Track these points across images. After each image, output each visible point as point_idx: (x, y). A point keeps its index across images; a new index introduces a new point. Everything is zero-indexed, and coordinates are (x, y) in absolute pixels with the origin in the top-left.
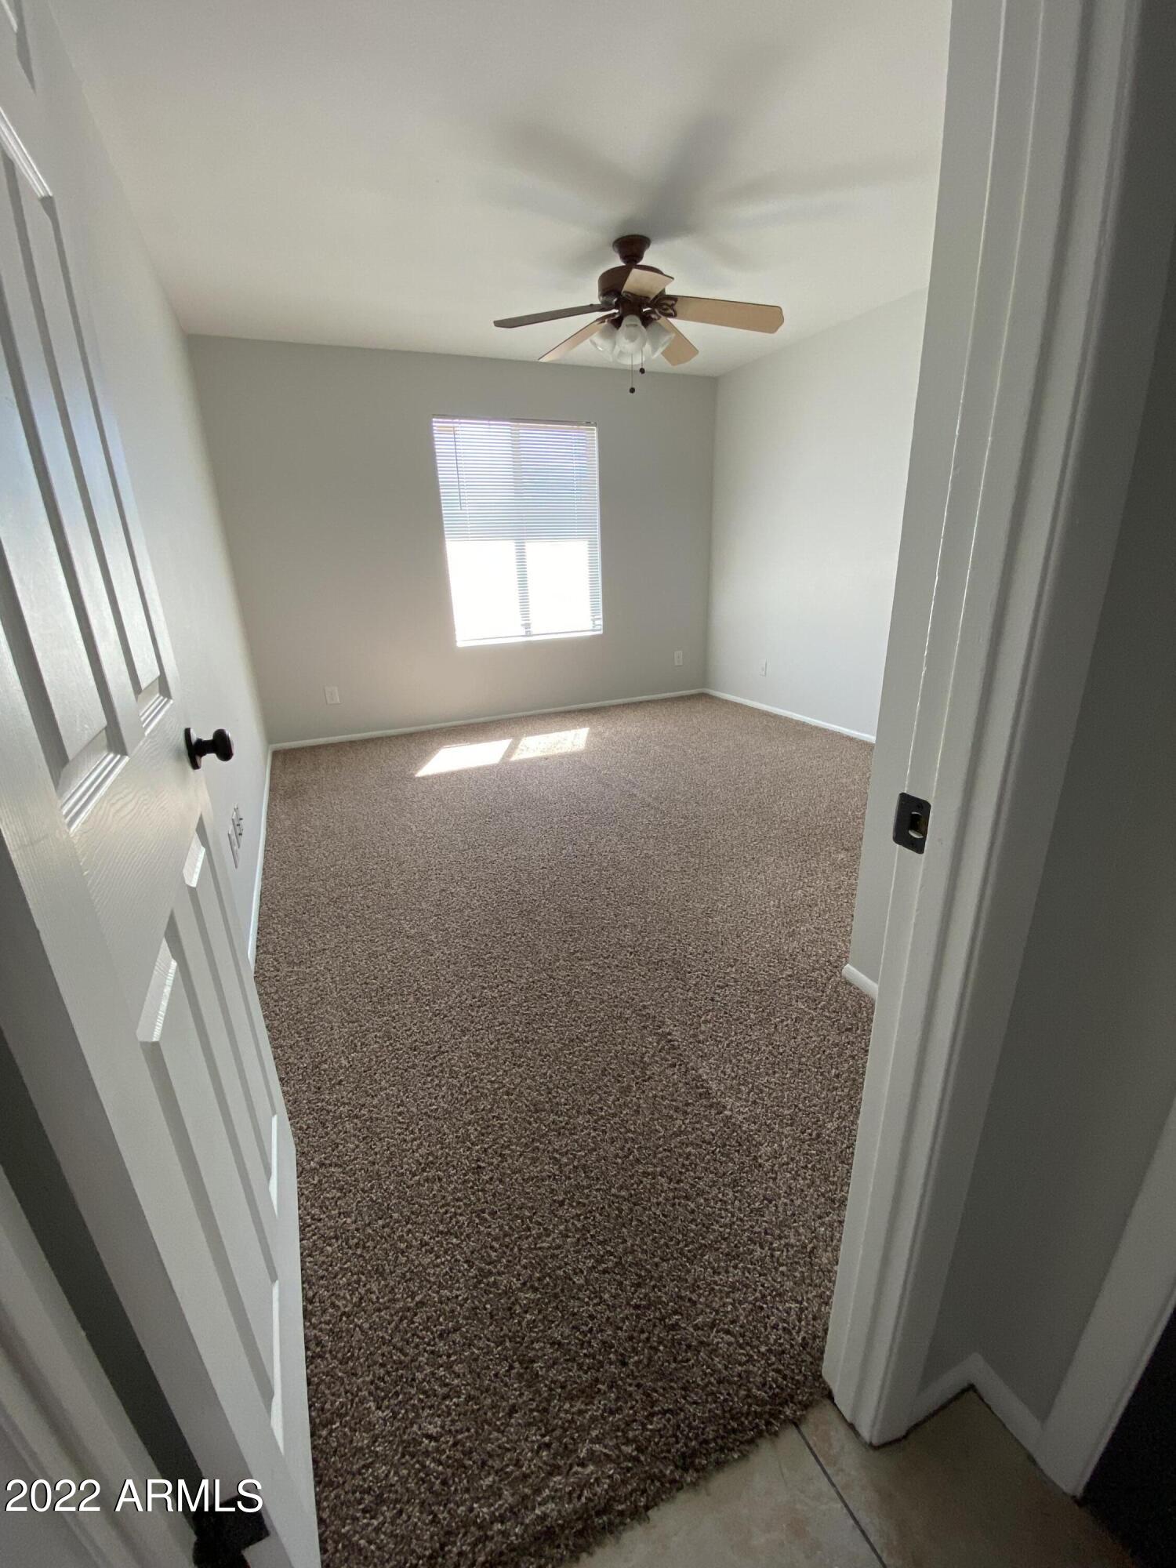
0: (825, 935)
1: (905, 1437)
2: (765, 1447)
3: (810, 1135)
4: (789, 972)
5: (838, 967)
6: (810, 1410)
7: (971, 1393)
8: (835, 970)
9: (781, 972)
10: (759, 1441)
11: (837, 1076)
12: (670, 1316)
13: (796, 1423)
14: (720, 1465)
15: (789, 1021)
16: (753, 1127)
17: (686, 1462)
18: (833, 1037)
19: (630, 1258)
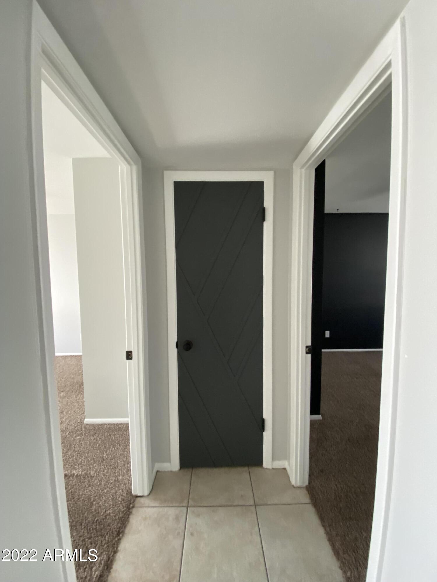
0: (72, 417)
1: (152, 488)
2: (131, 516)
3: (101, 461)
4: (68, 432)
5: (82, 422)
6: (134, 503)
7: (158, 473)
8: (81, 424)
9: (66, 434)
10: (129, 516)
11: (99, 445)
12: (94, 520)
13: (133, 507)
14: (125, 527)
15: (77, 443)
16: (86, 471)
17: (118, 534)
18: (92, 438)
19: (74, 523)
